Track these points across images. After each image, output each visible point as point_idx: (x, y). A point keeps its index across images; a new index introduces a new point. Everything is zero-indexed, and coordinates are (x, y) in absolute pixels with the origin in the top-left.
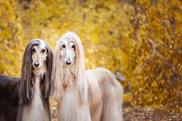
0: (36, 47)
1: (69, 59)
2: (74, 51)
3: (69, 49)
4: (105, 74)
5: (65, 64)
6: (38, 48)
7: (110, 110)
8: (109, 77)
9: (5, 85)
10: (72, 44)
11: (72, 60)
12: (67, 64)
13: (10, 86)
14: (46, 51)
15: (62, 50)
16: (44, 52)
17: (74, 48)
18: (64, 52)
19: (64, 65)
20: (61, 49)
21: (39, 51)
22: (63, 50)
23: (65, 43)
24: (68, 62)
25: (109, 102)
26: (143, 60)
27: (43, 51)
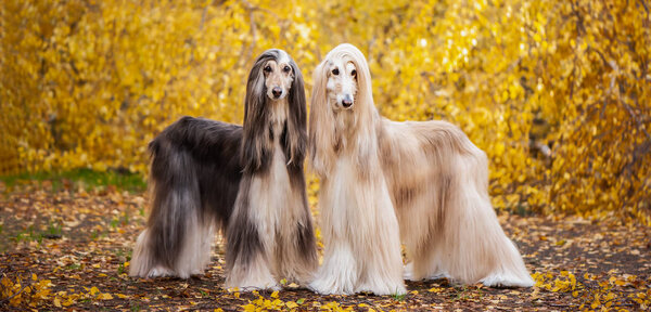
0: (272, 63)
1: (348, 96)
3: (346, 78)
4: (442, 133)
5: (336, 105)
6: (277, 64)
11: (352, 98)
12: (345, 105)
14: (291, 71)
15: (331, 79)
16: (288, 73)
17: (354, 76)
18: (337, 81)
19: (335, 108)
20: (328, 76)
21: (279, 70)
22: (335, 79)
23: (339, 64)
24: (346, 102)
26: (579, 108)
27: (286, 70)
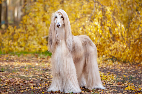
2: (63, 20)
7: (91, 62)
10: (61, 16)
17: (62, 18)
20: (55, 19)
24: (58, 25)
25: (90, 56)
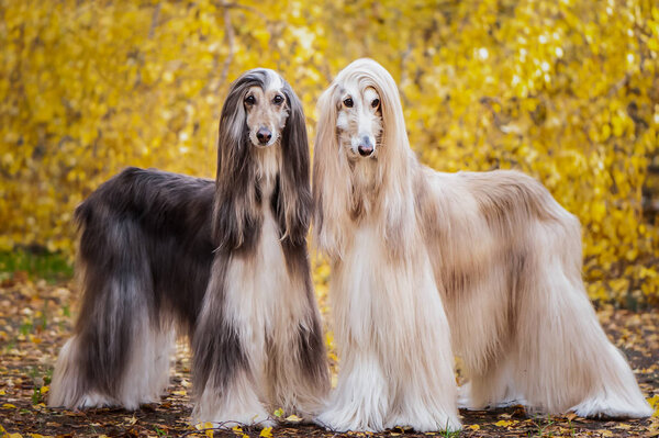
0: (256, 90)
1: (366, 140)
2: (378, 114)
3: (364, 111)
5: (352, 151)
6: (264, 91)
8: (526, 197)
9: (173, 201)
11: (373, 141)
12: (362, 153)
13: (190, 205)
14: (285, 102)
15: (342, 113)
16: (280, 105)
17: (377, 108)
18: (351, 117)
19: (351, 156)
20: (339, 109)
21: (267, 100)
22: (347, 113)
23: (352, 91)
24: (364, 149)
27: (277, 100)
